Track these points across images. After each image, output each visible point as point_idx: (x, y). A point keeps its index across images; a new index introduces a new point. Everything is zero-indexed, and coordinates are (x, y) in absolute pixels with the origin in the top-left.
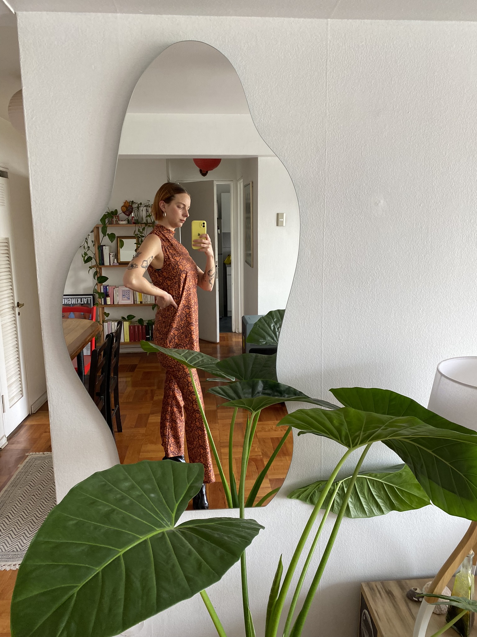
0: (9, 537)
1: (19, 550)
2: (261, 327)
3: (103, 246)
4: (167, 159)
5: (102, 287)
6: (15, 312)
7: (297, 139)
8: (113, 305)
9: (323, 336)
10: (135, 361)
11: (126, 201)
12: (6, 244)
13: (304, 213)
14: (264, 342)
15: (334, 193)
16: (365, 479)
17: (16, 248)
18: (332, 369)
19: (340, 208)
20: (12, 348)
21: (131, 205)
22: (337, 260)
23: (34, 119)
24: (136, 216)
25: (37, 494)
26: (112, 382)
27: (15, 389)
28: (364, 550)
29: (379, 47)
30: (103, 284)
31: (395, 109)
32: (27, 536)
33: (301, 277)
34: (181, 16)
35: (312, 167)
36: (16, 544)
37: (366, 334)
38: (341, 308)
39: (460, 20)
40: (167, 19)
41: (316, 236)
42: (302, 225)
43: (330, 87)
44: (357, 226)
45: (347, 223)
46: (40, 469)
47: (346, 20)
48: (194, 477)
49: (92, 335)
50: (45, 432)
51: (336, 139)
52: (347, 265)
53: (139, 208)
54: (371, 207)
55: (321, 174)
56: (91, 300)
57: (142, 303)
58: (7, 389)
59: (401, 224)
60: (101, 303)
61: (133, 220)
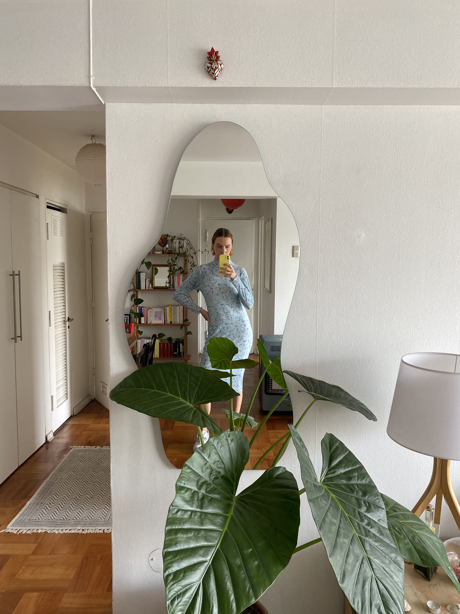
0: (57, 509)
1: (65, 519)
3: (140, 272)
4: (198, 199)
5: (138, 308)
6: (66, 325)
8: (146, 324)
9: (318, 335)
11: (162, 235)
12: (62, 268)
15: (326, 228)
18: (324, 361)
19: (330, 239)
20: (61, 356)
21: (166, 237)
22: (329, 277)
24: (170, 248)
25: (79, 478)
27: (62, 392)
29: (360, 124)
30: (139, 305)
31: (372, 168)
32: (72, 510)
33: (300, 289)
35: (310, 209)
37: (351, 335)
38: (332, 314)
41: (312, 259)
43: (324, 152)
44: (344, 253)
45: (336, 250)
46: (81, 459)
47: (336, 106)
50: (85, 431)
51: (328, 189)
52: (336, 281)
53: (173, 241)
54: (354, 238)
55: (317, 214)
56: (127, 319)
57: (172, 323)
58: (56, 391)
59: (378, 252)
60: (136, 322)
61: (167, 251)
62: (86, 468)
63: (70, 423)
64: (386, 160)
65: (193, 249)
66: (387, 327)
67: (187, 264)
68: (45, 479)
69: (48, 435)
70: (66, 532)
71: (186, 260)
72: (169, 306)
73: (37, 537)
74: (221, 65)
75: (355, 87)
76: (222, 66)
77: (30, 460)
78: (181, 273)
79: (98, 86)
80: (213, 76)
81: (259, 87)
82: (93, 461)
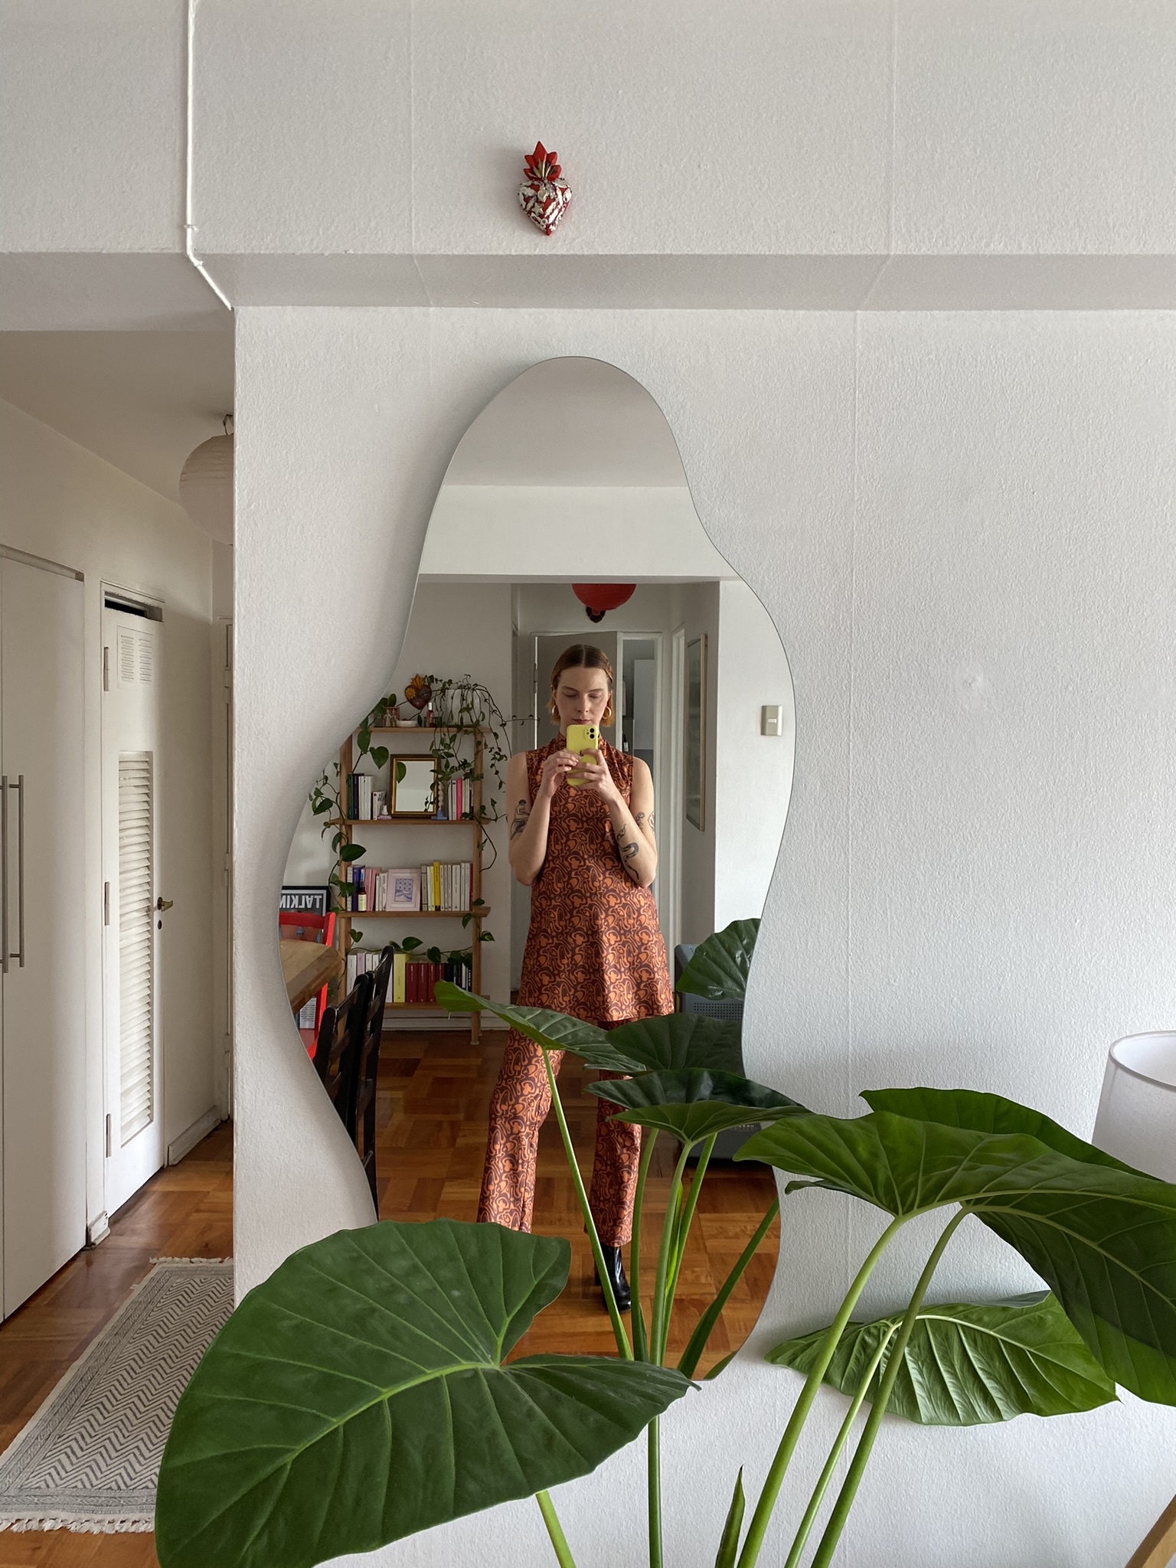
0: (102, 1456)
1: (123, 1487)
2: (711, 956)
3: (358, 775)
4: (513, 584)
5: (350, 871)
6: (152, 920)
7: (789, 548)
8: (373, 913)
9: (851, 974)
10: (415, 1051)
11: (417, 676)
12: (145, 766)
13: (804, 700)
14: (718, 991)
15: (871, 659)
16: (953, 1326)
17: (165, 775)
18: (871, 1052)
19: (884, 692)
21: (427, 684)
22: (881, 803)
23: (252, 507)
24: (437, 710)
25: (170, 1357)
26: (363, 1092)
27: (137, 1102)
28: (956, 1511)
29: (965, 363)
30: (354, 862)
31: (1004, 487)
32: (143, 1456)
33: (798, 838)
34: (556, 310)
35: (823, 606)
36: (117, 1472)
37: (950, 974)
38: (891, 912)
39: (1142, 307)
40: (527, 317)
41: (832, 750)
42: (801, 726)
43: (862, 443)
44: (923, 731)
45: (901, 724)
46: (180, 1298)
47: (896, 312)
48: (550, 1266)
49: (322, 977)
50: (198, 1211)
51: (876, 548)
52: (903, 815)
53: (444, 692)
54: (954, 691)
55: (843, 620)
56: (321, 900)
57: (440, 910)
58: (119, 1100)
59: (1023, 729)
60: (344, 908)
61: (431, 719)
62: (191, 1324)
63: (158, 1187)
64: (1043, 467)
65: (498, 713)
66: (1056, 952)
67: (482, 755)
68: (74, 1357)
69: (93, 1224)
70: (123, 1530)
71: (478, 743)
72: (433, 865)
73: (38, 1545)
74: (563, 191)
75: (956, 252)
76: (568, 195)
77: (39, 1300)
78: (466, 776)
79: (207, 252)
80: (542, 223)
81: (673, 253)
82: (213, 1304)
